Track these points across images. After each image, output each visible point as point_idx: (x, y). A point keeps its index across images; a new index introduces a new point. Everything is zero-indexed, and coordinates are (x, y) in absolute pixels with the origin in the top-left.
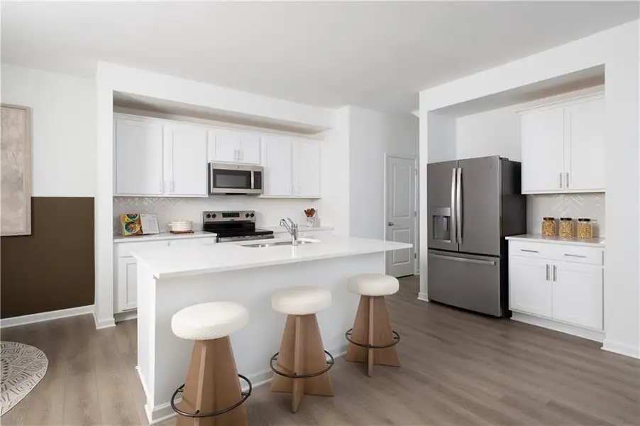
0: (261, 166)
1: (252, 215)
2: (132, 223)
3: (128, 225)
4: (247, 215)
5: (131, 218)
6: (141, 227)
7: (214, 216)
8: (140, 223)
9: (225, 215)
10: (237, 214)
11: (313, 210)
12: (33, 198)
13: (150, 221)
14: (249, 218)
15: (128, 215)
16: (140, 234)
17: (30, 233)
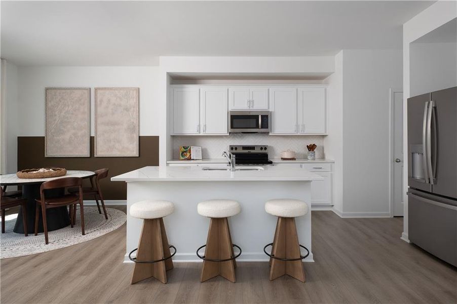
0: (270, 110)
1: (266, 149)
2: (185, 152)
3: (183, 153)
4: (262, 149)
5: (185, 149)
6: (190, 155)
7: (236, 149)
8: (190, 152)
9: (245, 148)
10: (253, 148)
11: (314, 145)
12: (140, 137)
13: (196, 151)
14: (263, 151)
15: (184, 147)
16: (190, 159)
17: (138, 156)
